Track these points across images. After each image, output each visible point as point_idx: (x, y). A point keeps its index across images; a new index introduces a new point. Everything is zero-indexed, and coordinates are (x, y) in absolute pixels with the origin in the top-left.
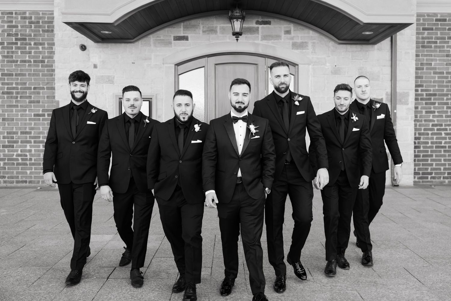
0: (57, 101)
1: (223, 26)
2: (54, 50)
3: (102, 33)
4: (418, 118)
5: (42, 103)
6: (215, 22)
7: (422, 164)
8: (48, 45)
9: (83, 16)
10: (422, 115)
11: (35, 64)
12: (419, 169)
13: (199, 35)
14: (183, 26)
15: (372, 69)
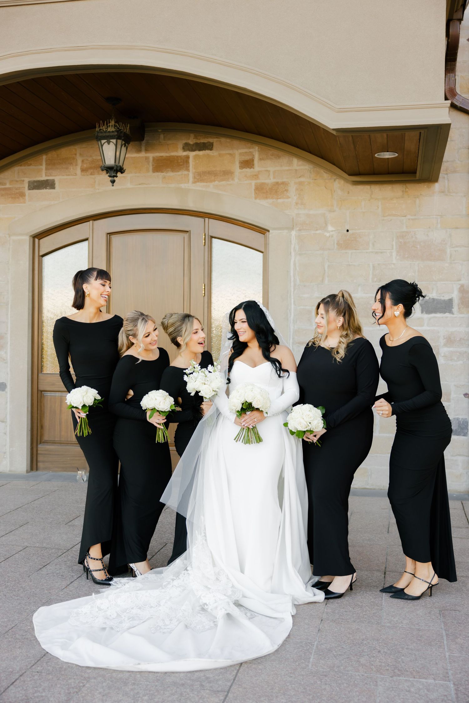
13: (74, 177)
14: (46, 161)
15: (427, 235)
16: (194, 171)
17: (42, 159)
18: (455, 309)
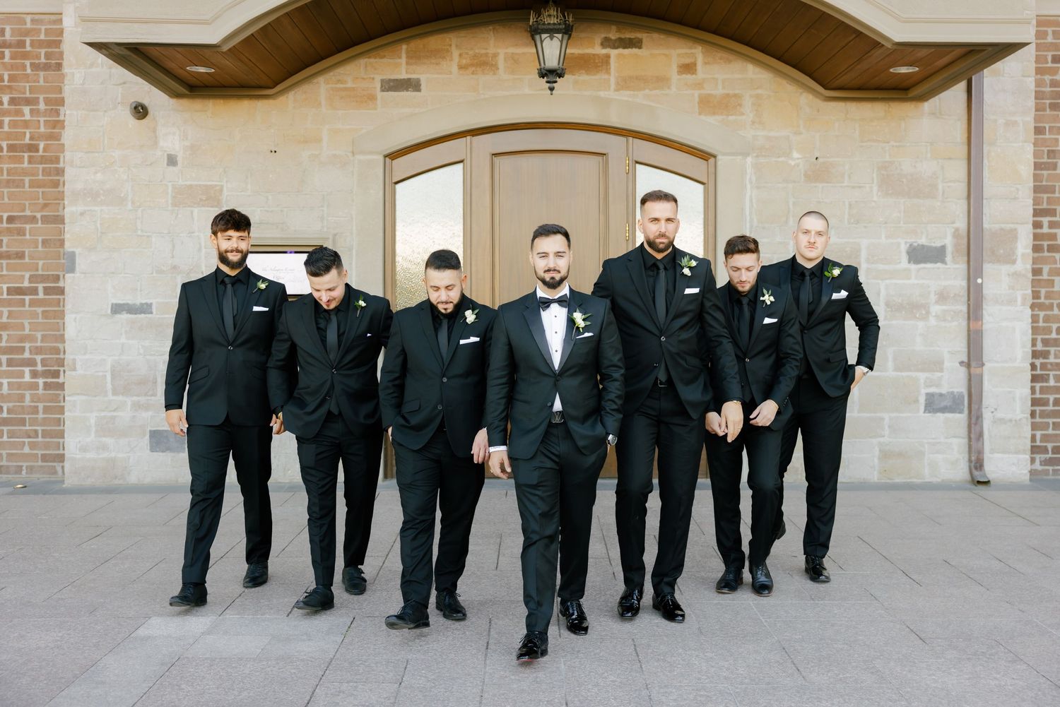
0: (68, 252)
1: (513, 53)
2: (61, 118)
3: (187, 71)
4: (1042, 300)
5: (31, 258)
6: (492, 42)
7: (1054, 423)
8: (46, 105)
9: (136, 25)
10: (1052, 291)
11: (12, 154)
12: (1045, 438)
13: (448, 76)
14: (407, 52)
15: (915, 166)
16: (617, 75)
17: (401, 49)
18: (949, 258)
